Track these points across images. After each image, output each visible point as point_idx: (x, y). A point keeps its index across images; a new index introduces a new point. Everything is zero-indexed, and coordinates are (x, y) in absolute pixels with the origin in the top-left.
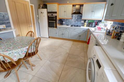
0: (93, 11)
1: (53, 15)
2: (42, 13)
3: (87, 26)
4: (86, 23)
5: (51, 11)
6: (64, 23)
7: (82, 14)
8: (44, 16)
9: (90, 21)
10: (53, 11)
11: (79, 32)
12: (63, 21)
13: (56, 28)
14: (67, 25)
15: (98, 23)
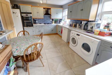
0: (57, 13)
1: (27, 15)
2: (14, 13)
3: (55, 23)
4: (54, 21)
5: (25, 12)
6: (37, 22)
7: (50, 15)
8: (17, 16)
9: (55, 20)
10: (27, 12)
11: (52, 28)
12: (36, 21)
13: (33, 27)
14: (40, 24)
15: (61, 21)
